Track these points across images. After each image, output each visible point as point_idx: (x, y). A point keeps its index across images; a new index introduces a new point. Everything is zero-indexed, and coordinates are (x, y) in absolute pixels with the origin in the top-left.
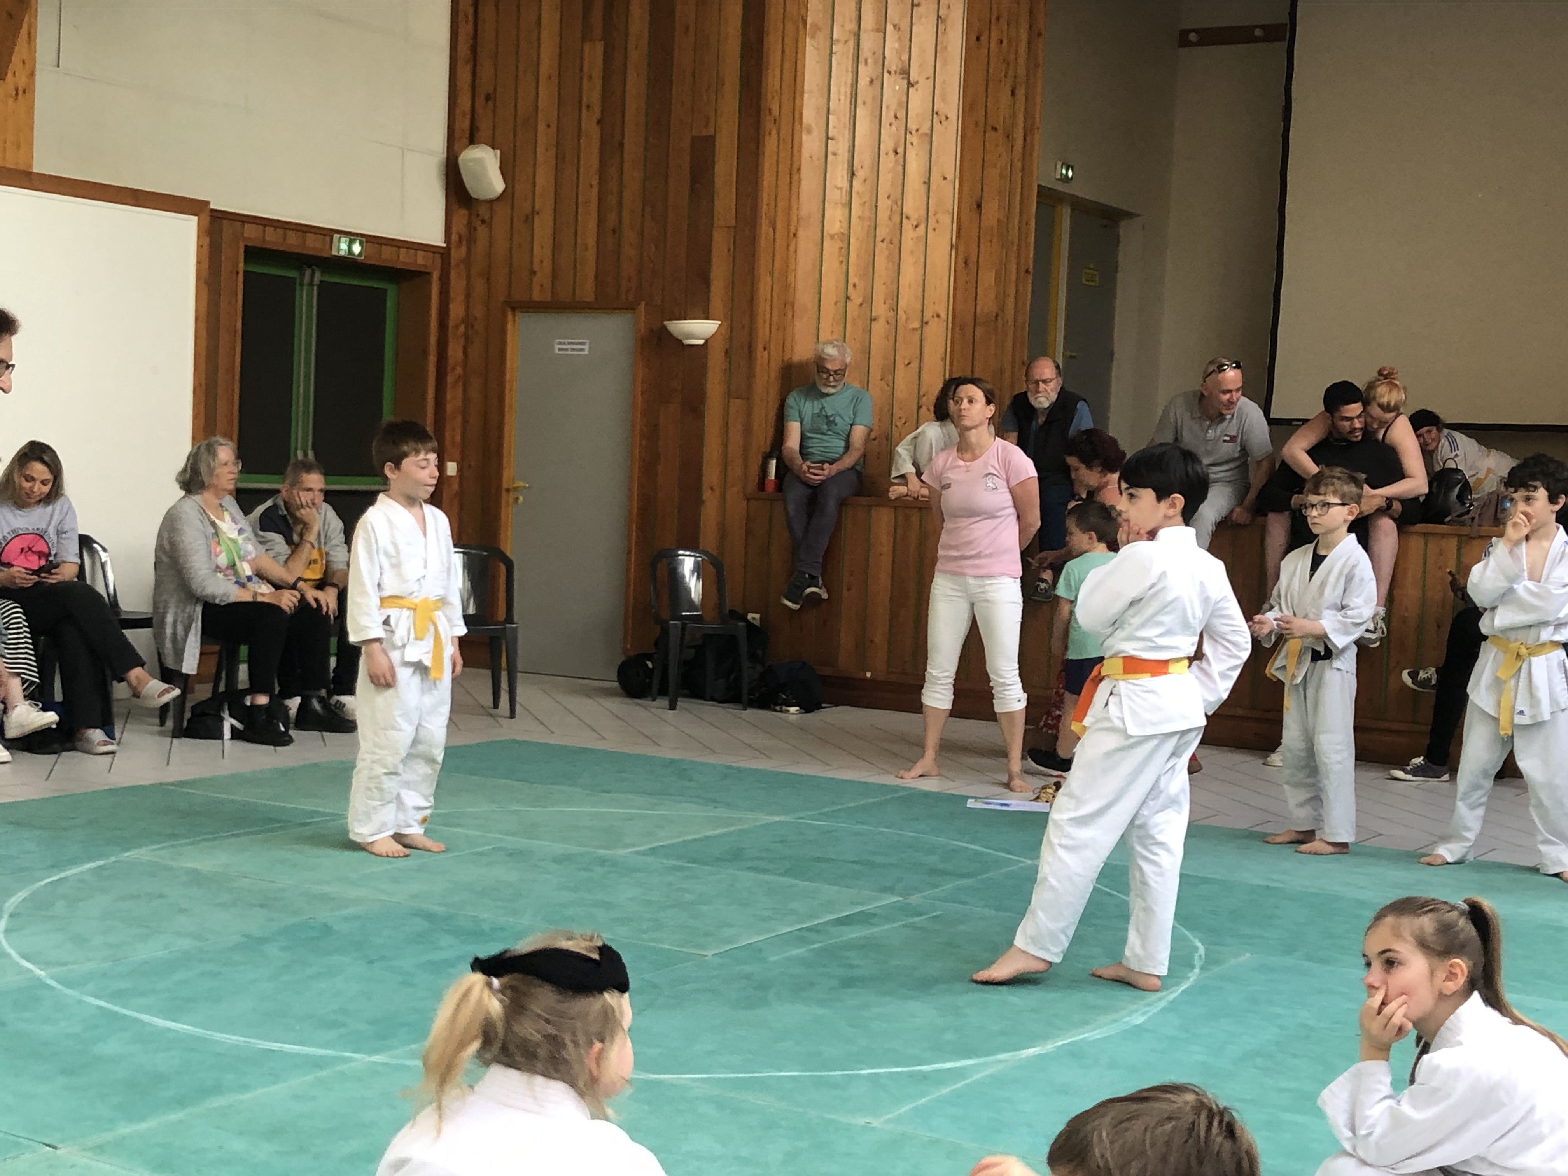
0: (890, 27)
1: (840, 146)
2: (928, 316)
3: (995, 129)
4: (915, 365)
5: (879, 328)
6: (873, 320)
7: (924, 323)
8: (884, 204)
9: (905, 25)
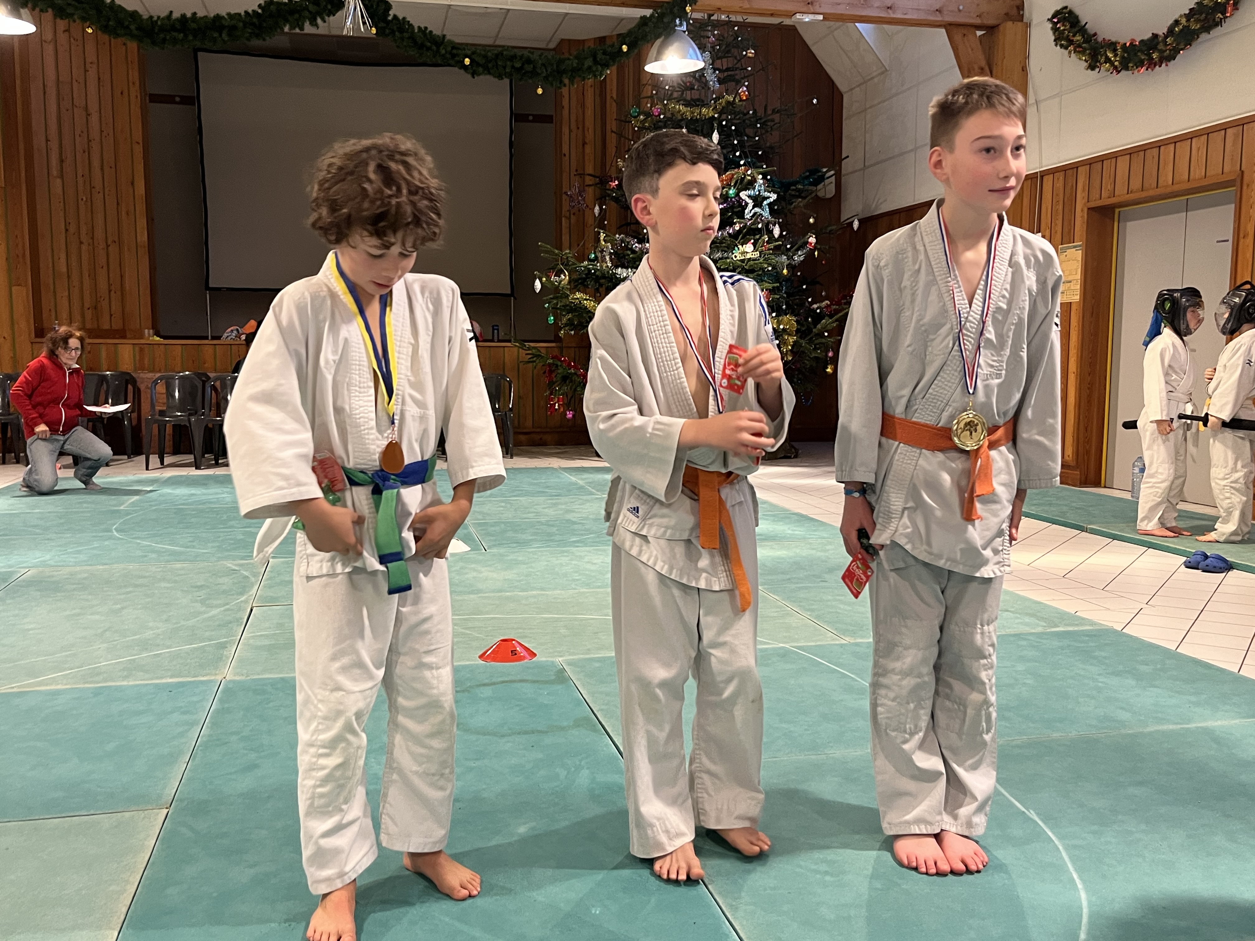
0: (74, 81)
1: (54, 145)
2: (109, 243)
3: (138, 143)
4: (105, 268)
5: (84, 247)
6: (81, 243)
7: (108, 246)
8: (80, 180)
9: (82, 80)
